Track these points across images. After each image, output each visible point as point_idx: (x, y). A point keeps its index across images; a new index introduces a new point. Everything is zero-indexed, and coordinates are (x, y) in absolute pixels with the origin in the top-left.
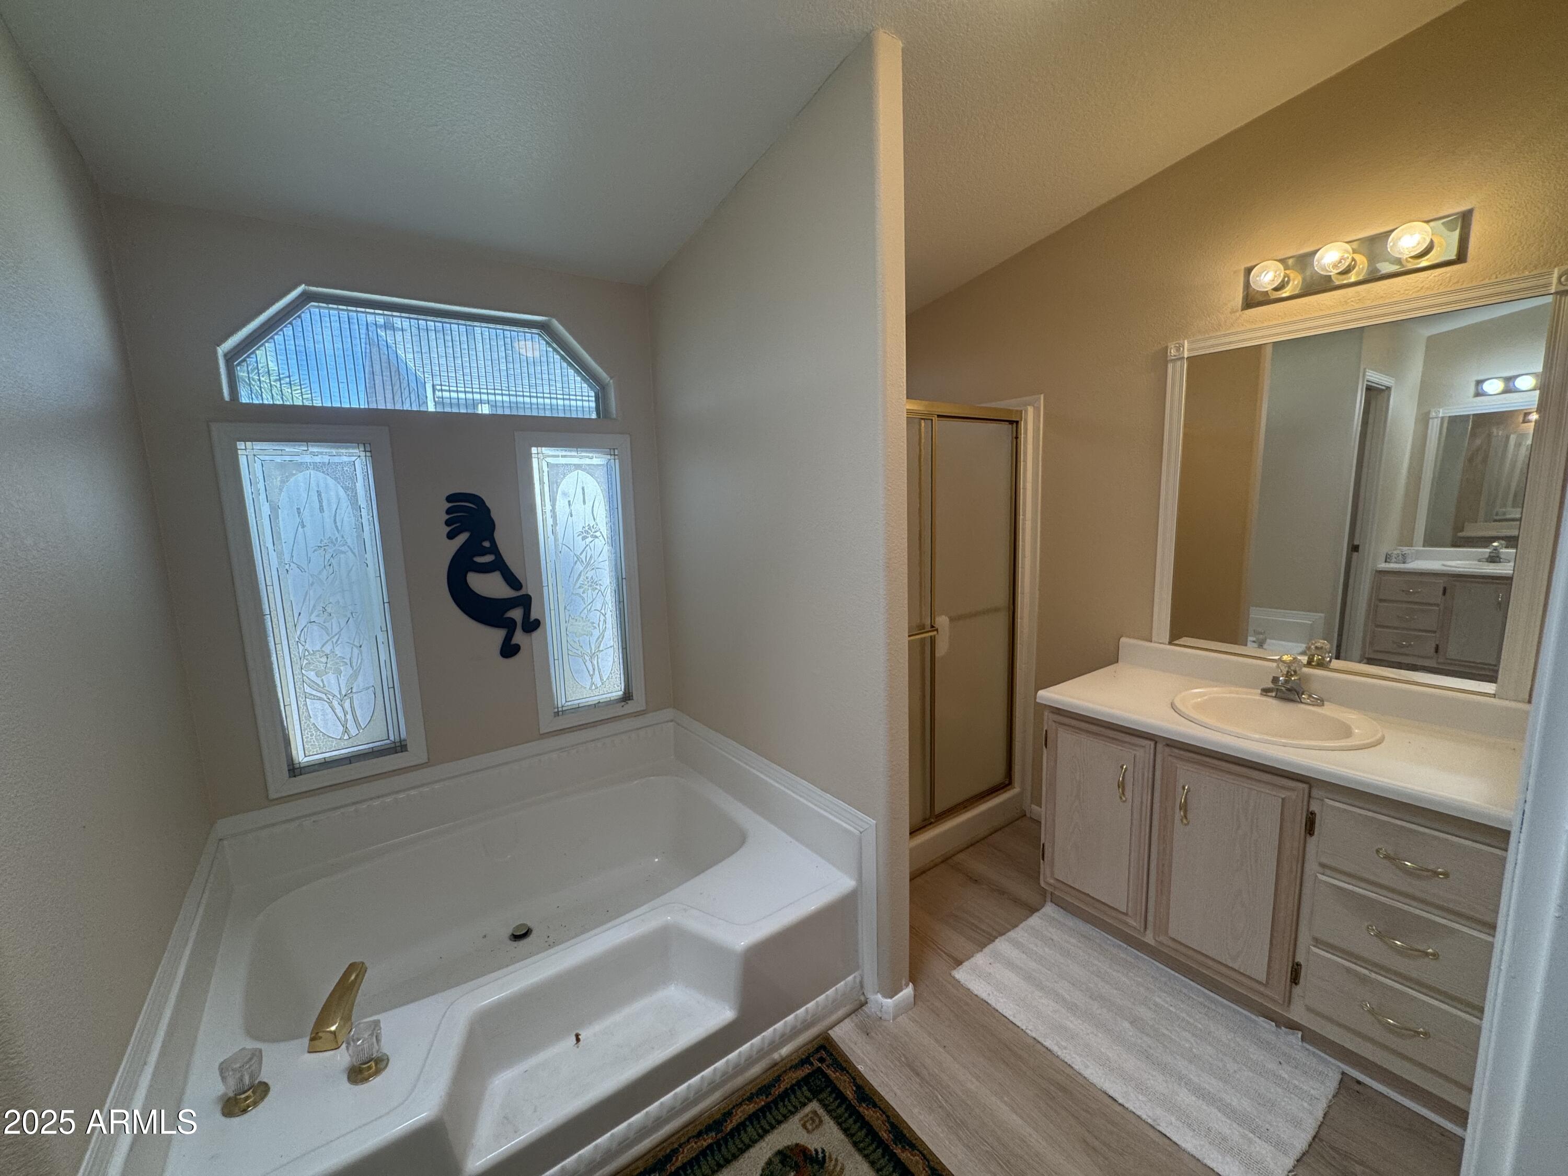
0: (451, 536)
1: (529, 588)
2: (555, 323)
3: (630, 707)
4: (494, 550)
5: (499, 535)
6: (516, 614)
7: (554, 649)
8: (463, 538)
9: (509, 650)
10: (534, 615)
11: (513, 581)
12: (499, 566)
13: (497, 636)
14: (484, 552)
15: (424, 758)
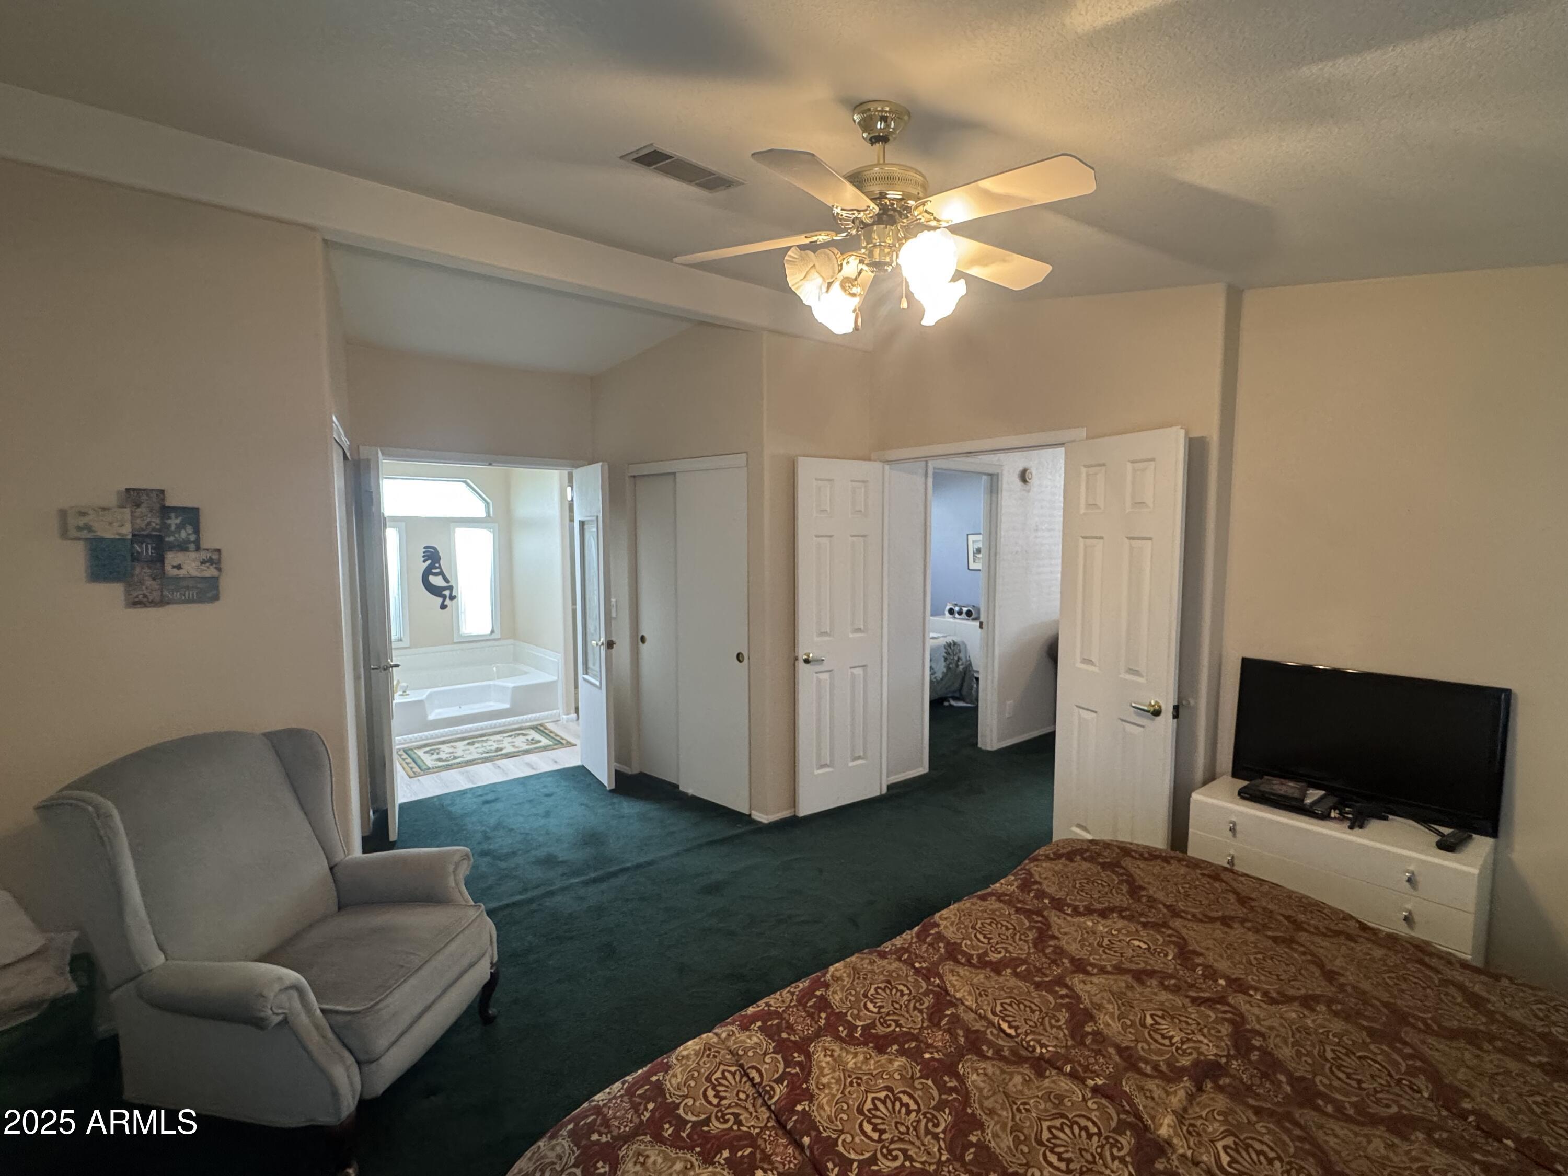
0: (424, 561)
1: (452, 583)
2: (469, 481)
3: (494, 636)
4: (440, 567)
5: (441, 562)
6: (447, 593)
7: (461, 609)
8: (429, 562)
9: (443, 607)
10: (454, 594)
11: (447, 580)
12: (441, 573)
13: (439, 600)
14: (436, 568)
15: (408, 645)
